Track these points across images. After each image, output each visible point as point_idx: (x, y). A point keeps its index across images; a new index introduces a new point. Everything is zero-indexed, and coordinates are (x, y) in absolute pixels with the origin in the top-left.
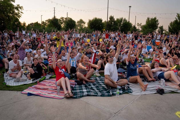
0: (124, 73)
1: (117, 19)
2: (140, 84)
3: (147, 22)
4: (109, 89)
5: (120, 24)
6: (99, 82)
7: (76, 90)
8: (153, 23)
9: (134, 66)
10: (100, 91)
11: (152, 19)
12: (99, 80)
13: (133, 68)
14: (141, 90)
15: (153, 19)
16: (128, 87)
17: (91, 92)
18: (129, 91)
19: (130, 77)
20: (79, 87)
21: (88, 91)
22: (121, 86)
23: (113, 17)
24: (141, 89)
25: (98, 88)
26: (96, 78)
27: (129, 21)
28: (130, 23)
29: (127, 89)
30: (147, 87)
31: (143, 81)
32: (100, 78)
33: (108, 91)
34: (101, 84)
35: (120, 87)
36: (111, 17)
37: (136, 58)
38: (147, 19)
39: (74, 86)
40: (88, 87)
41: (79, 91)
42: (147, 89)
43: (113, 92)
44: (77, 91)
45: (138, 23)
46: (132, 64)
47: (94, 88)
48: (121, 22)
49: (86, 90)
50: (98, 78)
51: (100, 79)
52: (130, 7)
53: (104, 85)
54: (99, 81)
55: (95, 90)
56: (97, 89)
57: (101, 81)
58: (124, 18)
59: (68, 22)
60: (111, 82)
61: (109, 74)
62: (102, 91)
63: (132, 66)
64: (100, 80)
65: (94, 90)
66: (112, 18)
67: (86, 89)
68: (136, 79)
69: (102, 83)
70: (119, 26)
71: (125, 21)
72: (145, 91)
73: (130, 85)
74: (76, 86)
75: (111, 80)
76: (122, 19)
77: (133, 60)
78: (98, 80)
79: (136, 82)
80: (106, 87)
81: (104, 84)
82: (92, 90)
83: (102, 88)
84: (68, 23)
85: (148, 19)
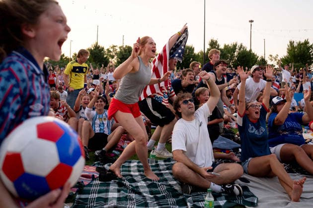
0: (236, 150)
1: (225, 46)
2: (279, 178)
3: (290, 51)
4: (187, 192)
5: (232, 56)
6: (162, 172)
7: (88, 192)
8: (304, 52)
9: (258, 128)
10: (157, 199)
11: (300, 44)
12: (165, 167)
13: (256, 133)
14: (285, 198)
15: (302, 44)
16: (245, 188)
17: (131, 199)
18: (247, 199)
19: (250, 159)
20: (101, 185)
21: (121, 196)
22: (223, 185)
23: (216, 42)
24: (286, 196)
25: (154, 189)
26: (157, 162)
27: (251, 50)
28: (254, 54)
29: (240, 195)
30: (304, 189)
31: (289, 171)
32: (167, 163)
33: (181, 197)
34: (166, 177)
35: (218, 188)
36: (212, 41)
37: (263, 106)
38: (289, 44)
39: (86, 183)
40: (125, 185)
41: (97, 196)
42: (303, 195)
43: (195, 203)
44: (90, 196)
45: (271, 56)
46: (253, 124)
47: (141, 190)
48: (234, 52)
49: (116, 195)
50: (161, 163)
51: (166, 165)
52: (252, 21)
53: (175, 182)
54: (163, 170)
55: (145, 194)
56: (151, 193)
57: (167, 171)
58: (239, 45)
59: (124, 53)
60: (191, 170)
61: (185, 149)
62: (163, 197)
63: (254, 129)
64: (168, 169)
65: (140, 194)
66: (213, 44)
67: (119, 191)
68: (268, 164)
69: (170, 177)
70: (231, 60)
71: (242, 49)
72: (297, 200)
73: (251, 184)
74: (94, 182)
75: (191, 165)
76: (235, 46)
77: (257, 113)
78: (161, 168)
79: (267, 174)
80: (177, 188)
81: (175, 179)
82: (133, 195)
83: (167, 189)
84: (123, 55)
85: (291, 43)
